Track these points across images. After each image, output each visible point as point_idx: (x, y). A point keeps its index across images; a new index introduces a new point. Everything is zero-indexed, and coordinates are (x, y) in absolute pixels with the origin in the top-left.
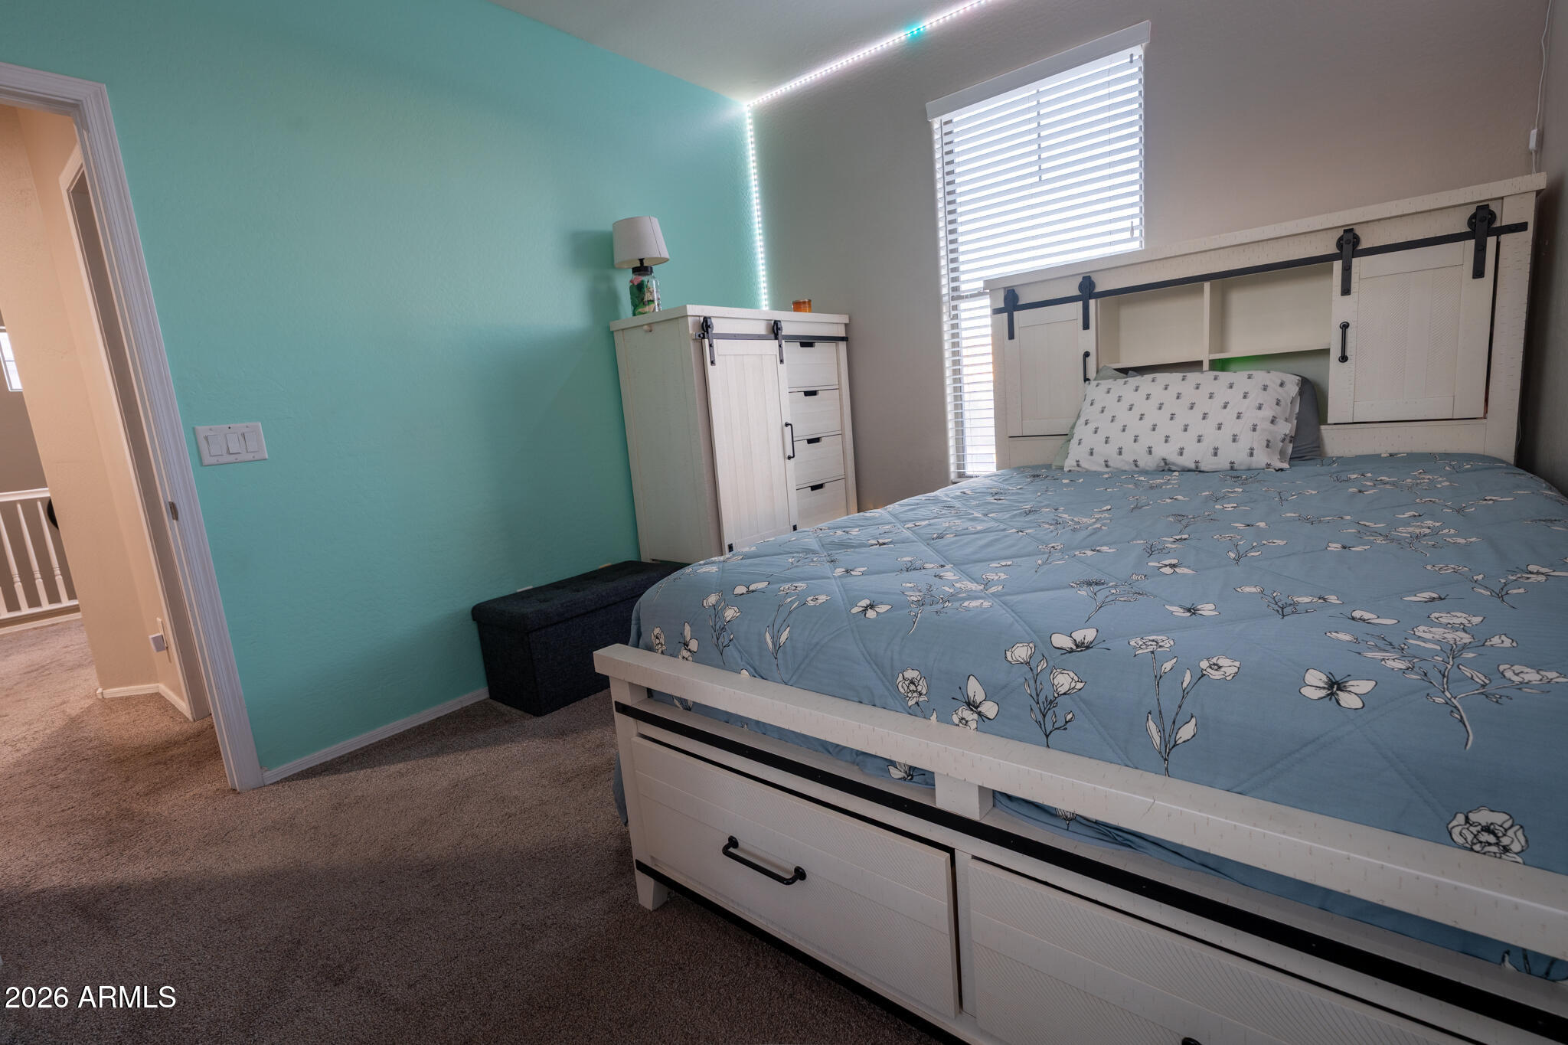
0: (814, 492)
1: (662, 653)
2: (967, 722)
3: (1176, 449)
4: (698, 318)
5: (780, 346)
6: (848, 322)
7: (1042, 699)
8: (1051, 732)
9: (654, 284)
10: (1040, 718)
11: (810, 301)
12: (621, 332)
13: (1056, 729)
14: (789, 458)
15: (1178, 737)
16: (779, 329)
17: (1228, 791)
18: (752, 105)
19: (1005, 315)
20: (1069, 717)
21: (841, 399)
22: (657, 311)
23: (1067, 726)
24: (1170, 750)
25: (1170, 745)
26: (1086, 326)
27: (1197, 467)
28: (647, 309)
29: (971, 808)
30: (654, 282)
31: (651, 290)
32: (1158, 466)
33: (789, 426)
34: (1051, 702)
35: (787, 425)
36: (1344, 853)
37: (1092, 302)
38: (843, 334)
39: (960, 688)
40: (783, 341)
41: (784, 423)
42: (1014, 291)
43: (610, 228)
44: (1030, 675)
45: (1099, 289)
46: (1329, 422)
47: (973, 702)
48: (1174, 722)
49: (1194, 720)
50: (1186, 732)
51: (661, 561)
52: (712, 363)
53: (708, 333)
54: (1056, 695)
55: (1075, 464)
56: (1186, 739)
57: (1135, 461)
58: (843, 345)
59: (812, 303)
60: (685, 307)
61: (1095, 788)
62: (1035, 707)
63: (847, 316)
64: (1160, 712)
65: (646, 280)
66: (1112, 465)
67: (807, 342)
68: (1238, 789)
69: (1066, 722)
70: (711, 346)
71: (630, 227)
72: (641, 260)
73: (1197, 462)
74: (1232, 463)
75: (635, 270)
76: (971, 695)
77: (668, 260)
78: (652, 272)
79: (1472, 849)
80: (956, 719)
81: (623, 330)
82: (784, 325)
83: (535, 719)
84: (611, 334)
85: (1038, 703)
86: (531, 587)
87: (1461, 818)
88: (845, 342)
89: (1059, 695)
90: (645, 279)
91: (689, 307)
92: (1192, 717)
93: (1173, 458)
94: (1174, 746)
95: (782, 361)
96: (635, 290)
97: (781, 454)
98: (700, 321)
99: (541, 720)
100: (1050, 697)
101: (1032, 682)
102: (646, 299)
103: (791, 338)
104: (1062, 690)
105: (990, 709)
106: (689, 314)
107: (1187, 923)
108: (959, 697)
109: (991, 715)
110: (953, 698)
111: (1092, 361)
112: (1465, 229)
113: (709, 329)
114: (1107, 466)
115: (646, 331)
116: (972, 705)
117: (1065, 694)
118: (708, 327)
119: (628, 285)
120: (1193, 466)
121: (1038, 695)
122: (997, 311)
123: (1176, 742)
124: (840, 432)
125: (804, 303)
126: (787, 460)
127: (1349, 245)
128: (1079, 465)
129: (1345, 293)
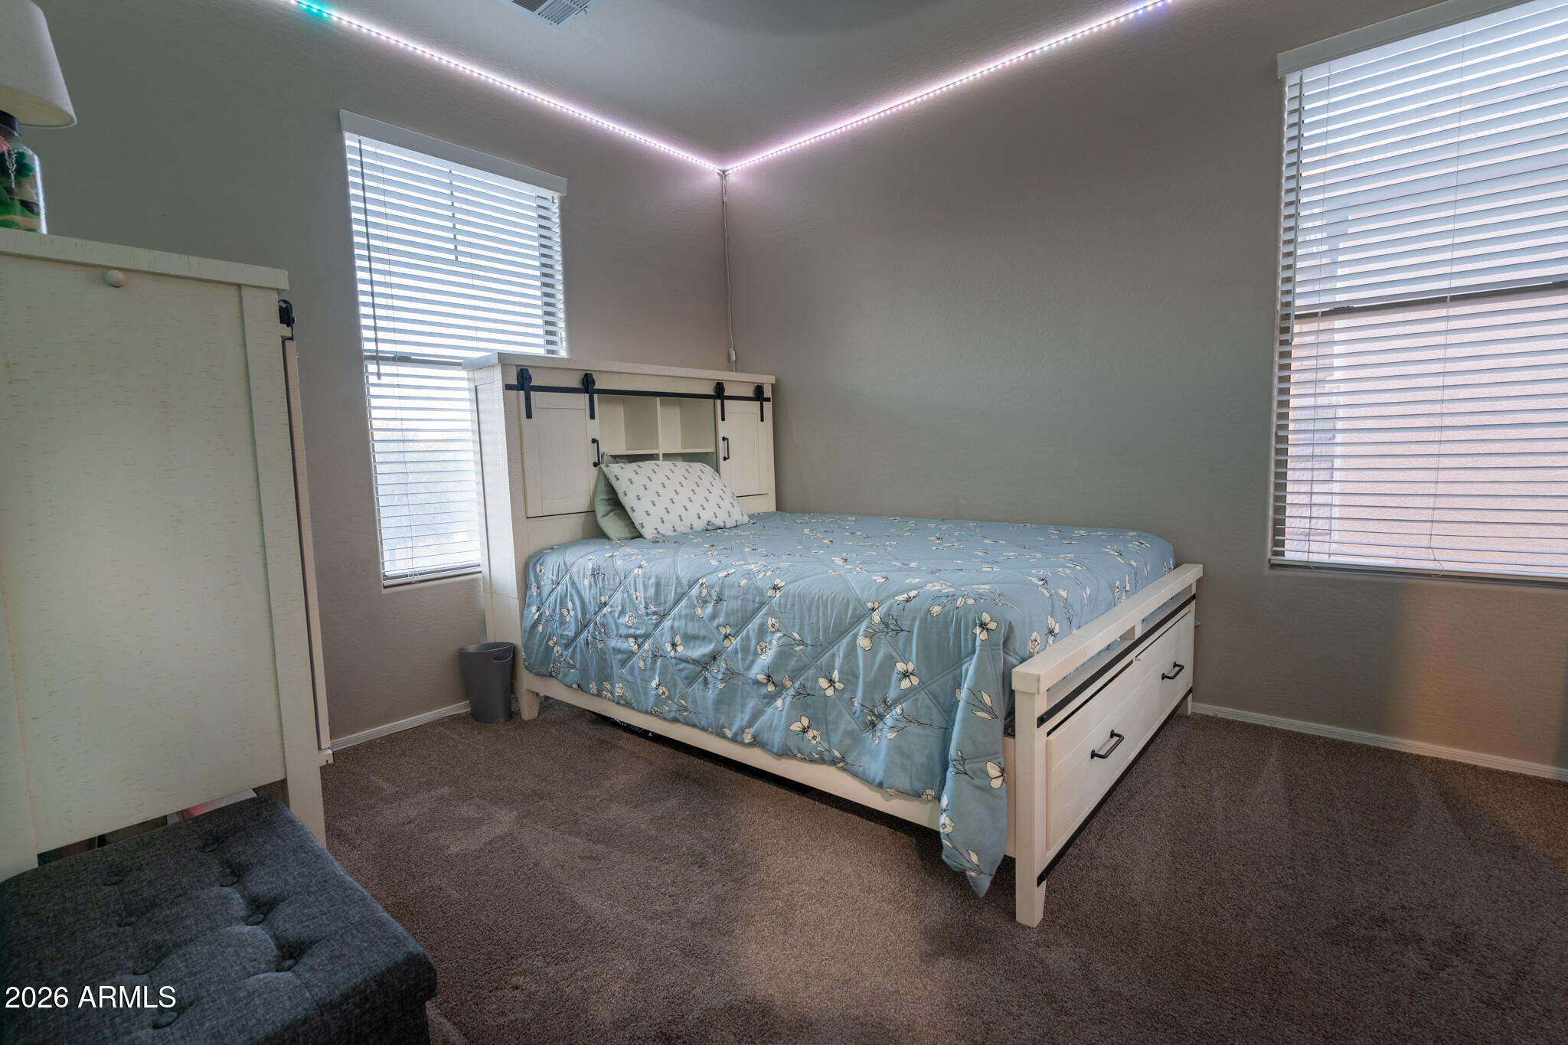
1: (1038, 652)
3: (712, 514)
19: (520, 394)
26: (592, 416)
32: (703, 527)
37: (596, 396)
42: (527, 371)
45: (597, 386)
47: (1125, 586)
57: (691, 525)
66: (677, 529)
111: (599, 446)
112: (753, 395)
114: (675, 531)
122: (508, 388)
128: (658, 533)
129: (723, 419)
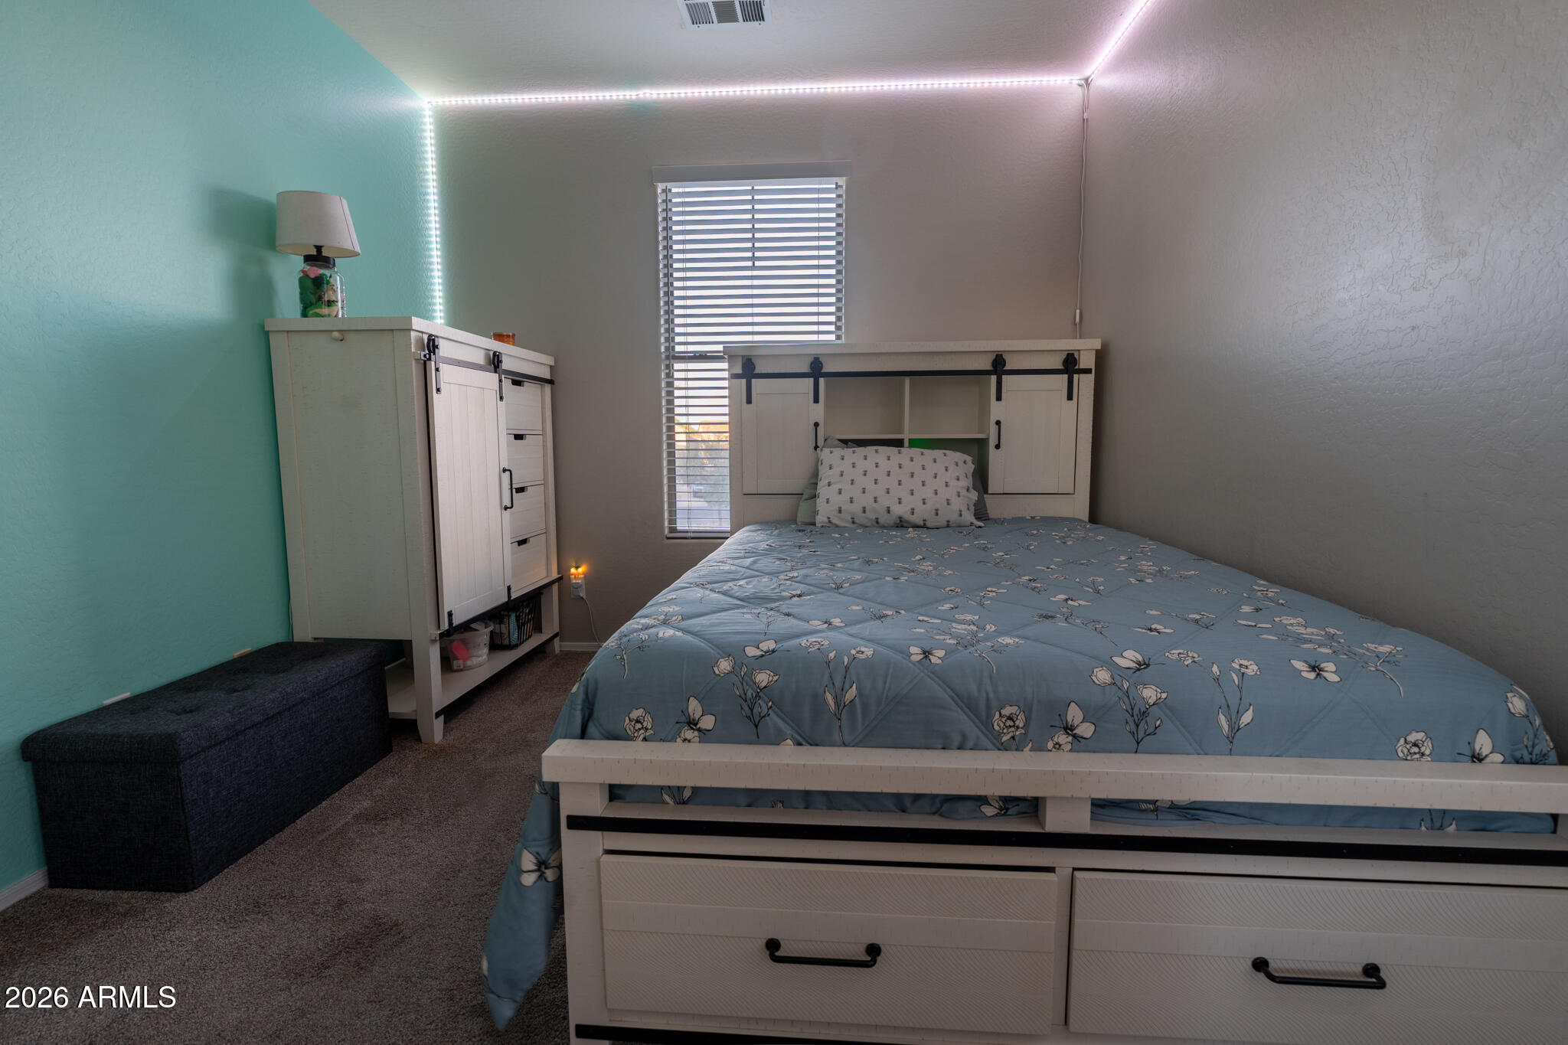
0: (521, 547)
1: (645, 739)
2: (1060, 746)
3: (908, 508)
4: (420, 334)
5: (500, 381)
6: (553, 364)
7: (1136, 712)
8: (1142, 739)
9: (339, 281)
10: (1134, 728)
11: (514, 335)
12: (285, 334)
13: (1149, 735)
14: (506, 508)
15: (1241, 722)
16: (500, 362)
17: (1270, 756)
18: (434, 104)
19: (744, 381)
20: (1158, 723)
21: (544, 446)
22: (340, 316)
23: (1156, 731)
24: (1235, 734)
25: (1235, 729)
26: (816, 400)
27: (925, 524)
28: (325, 310)
29: (1081, 822)
30: (338, 278)
31: (334, 288)
32: (895, 523)
33: (508, 473)
34: (1144, 713)
35: (504, 470)
36: (1372, 778)
37: (822, 380)
38: (548, 376)
39: (1060, 715)
40: (503, 376)
41: (501, 469)
42: (751, 359)
43: (273, 199)
44: (1120, 694)
45: (826, 369)
46: (990, 492)
47: (1071, 726)
48: (1238, 712)
49: (1251, 707)
50: (1247, 718)
51: (325, 639)
52: (438, 390)
53: (434, 354)
54: (1148, 707)
55: (827, 520)
56: (1246, 723)
57: (877, 519)
58: (548, 388)
59: (516, 338)
60: (410, 319)
61: (1207, 776)
62: (1130, 720)
63: (553, 359)
64: (1228, 706)
65: (329, 275)
66: (857, 522)
67: (518, 380)
68: (1277, 754)
69: (1156, 728)
70: (437, 370)
71: (310, 204)
72: (319, 248)
73: (924, 520)
74: (948, 521)
75: (308, 259)
76: (1069, 719)
77: (359, 254)
78: (334, 265)
79: (1406, 760)
80: (1050, 745)
81: (288, 332)
82: (504, 359)
83: (182, 897)
84: (267, 334)
85: (1133, 716)
86: (127, 695)
87: (1402, 741)
88: (550, 385)
89: (1150, 706)
90: (327, 272)
91: (414, 319)
92: (1250, 705)
93: (908, 516)
94: (1238, 730)
95: (501, 398)
96: (310, 284)
97: (498, 503)
98: (422, 339)
99: (196, 895)
100: (1143, 709)
101: (1125, 699)
102: (326, 298)
103: (508, 373)
104: (1151, 702)
105: (1086, 730)
106: (414, 328)
107: (1255, 866)
108: (1058, 723)
109: (1088, 734)
110: (1052, 726)
111: (820, 429)
112: (1061, 367)
113: (436, 350)
114: (853, 522)
115: (336, 339)
116: (1068, 729)
117: (1154, 704)
118: (436, 347)
119: (297, 275)
120: (922, 523)
121: (1132, 709)
122: (734, 376)
123: (1239, 726)
124: (543, 482)
125: (508, 336)
126: (503, 511)
127: (999, 366)
128: (830, 522)
129: (999, 398)
